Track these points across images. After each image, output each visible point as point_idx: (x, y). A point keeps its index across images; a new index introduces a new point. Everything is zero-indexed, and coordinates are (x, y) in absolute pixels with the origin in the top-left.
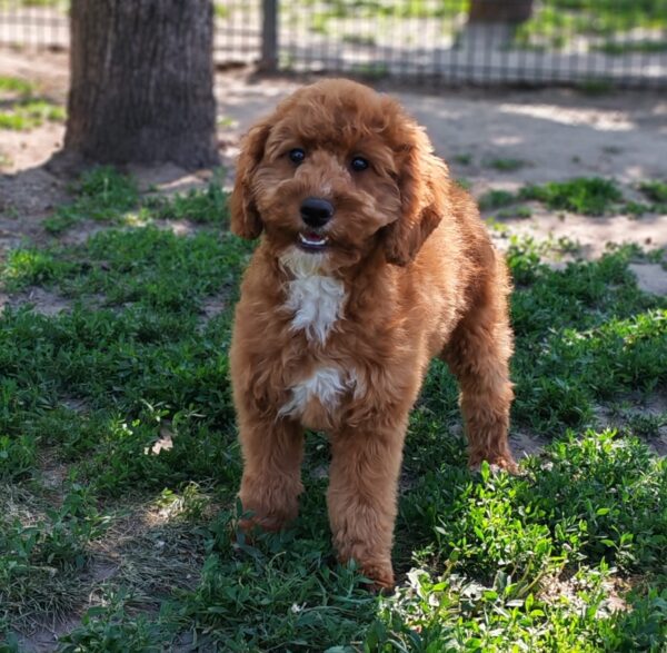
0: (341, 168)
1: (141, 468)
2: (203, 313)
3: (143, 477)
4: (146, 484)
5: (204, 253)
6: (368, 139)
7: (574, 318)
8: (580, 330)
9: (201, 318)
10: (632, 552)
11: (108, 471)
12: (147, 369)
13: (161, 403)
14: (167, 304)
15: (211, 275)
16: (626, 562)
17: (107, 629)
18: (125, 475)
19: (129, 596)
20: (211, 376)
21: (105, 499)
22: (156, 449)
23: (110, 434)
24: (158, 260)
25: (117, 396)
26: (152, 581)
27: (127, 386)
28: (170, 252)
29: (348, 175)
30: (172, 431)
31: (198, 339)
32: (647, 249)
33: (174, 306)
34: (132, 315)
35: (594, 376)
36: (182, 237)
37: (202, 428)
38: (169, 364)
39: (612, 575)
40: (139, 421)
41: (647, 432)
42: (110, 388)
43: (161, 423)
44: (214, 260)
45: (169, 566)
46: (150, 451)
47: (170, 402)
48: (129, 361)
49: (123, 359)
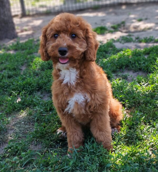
0: (68, 38)
1: (15, 106)
2: (21, 70)
3: (16, 108)
4: (17, 110)
5: (19, 56)
6: (75, 29)
7: (104, 56)
8: (106, 58)
9: (21, 71)
10: (129, 104)
11: (7, 108)
12: (11, 84)
13: (16, 91)
14: (13, 69)
15: (21, 61)
16: (128, 106)
17: (15, 144)
18: (11, 108)
19: (18, 136)
20: (26, 83)
21: (8, 115)
22: (17, 102)
23: (6, 100)
24: (8, 60)
25: (6, 92)
26: (23, 131)
27: (8, 89)
28: (11, 58)
29: (71, 39)
30: (20, 97)
31: (22, 75)
32: (115, 39)
33: (15, 69)
34: (5, 73)
35: (111, 68)
36: (13, 54)
37: (27, 95)
38: (16, 82)
39: (125, 110)
40: (12, 96)
41: (125, 78)
42: (4, 90)
43: (17, 96)
44: (21, 58)
45: (26, 127)
46: (16, 102)
47: (18, 91)
48: (7, 83)
49: (5, 83)
